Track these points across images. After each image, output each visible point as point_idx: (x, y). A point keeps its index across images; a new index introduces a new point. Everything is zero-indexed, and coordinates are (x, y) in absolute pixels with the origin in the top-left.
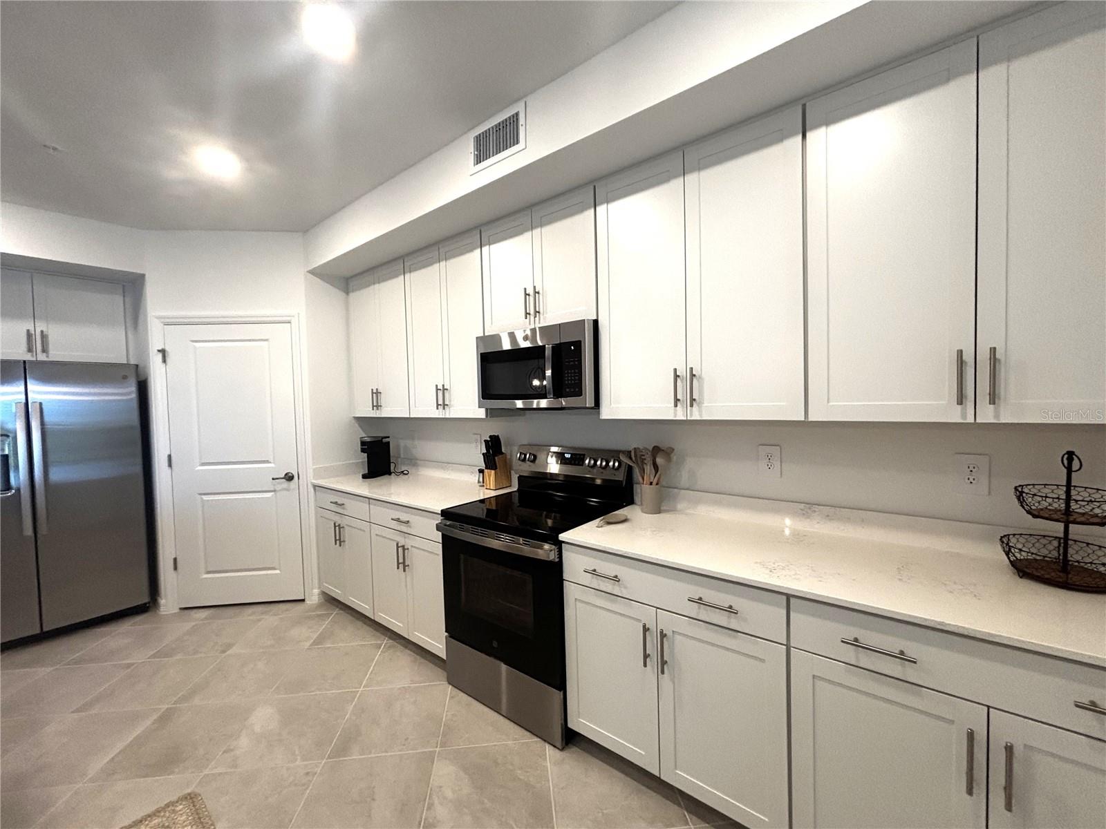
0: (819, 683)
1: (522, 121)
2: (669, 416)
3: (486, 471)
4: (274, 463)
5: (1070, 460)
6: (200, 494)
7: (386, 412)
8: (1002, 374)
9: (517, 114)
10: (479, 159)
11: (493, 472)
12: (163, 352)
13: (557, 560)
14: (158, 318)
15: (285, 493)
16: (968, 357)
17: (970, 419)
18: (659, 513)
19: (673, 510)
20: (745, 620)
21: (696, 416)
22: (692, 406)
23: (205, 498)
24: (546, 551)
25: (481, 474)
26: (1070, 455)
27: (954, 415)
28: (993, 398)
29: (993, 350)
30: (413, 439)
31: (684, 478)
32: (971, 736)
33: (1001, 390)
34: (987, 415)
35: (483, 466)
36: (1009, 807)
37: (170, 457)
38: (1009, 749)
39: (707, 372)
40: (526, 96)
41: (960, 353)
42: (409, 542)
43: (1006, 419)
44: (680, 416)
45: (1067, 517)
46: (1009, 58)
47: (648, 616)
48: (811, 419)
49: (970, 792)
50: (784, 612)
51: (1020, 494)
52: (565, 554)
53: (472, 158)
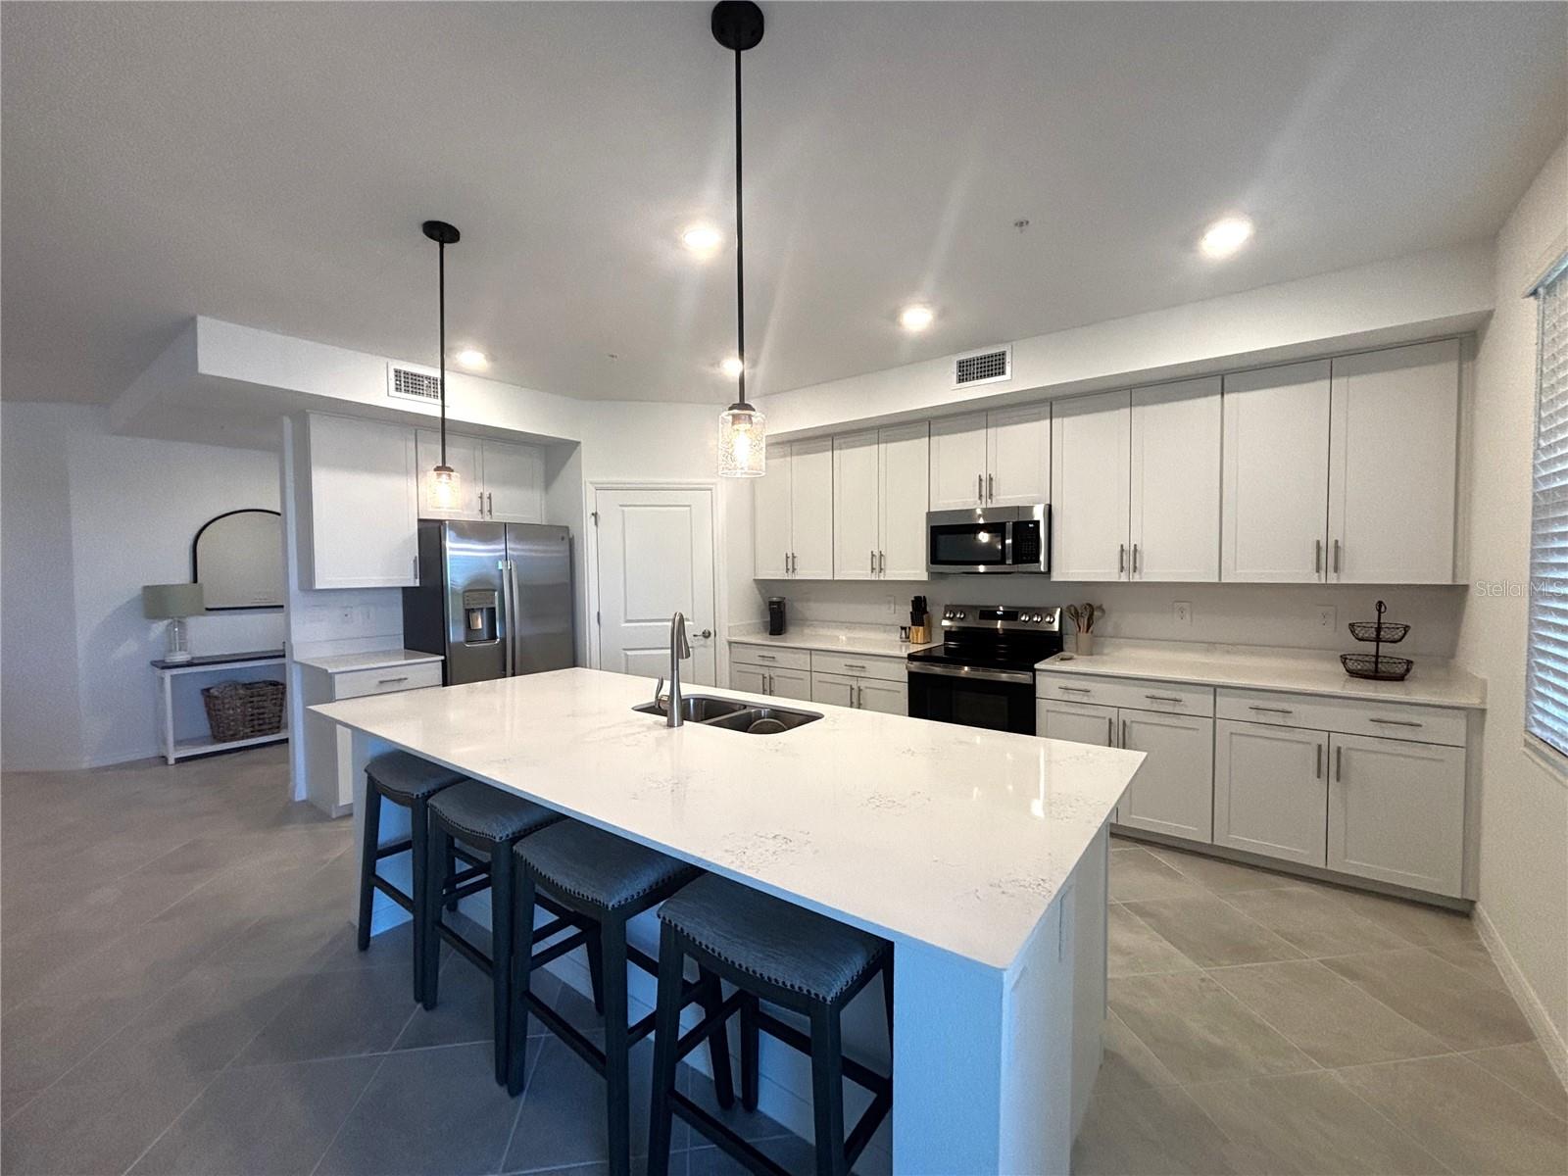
0: (1234, 736)
1: (1008, 359)
2: (1114, 578)
3: (913, 627)
4: (693, 621)
5: (1380, 607)
6: (625, 649)
7: (802, 574)
8: (1341, 554)
9: (1004, 354)
10: (961, 380)
11: (921, 628)
12: (595, 515)
13: (1032, 682)
14: (591, 483)
15: (703, 649)
16: (1323, 544)
17: (1323, 582)
18: (1092, 655)
19: (1100, 653)
20: (1186, 706)
21: (1136, 578)
22: (1135, 571)
23: (629, 653)
24: (1023, 677)
25: (903, 632)
26: (1380, 603)
27: (1314, 579)
28: (1336, 569)
29: (1337, 542)
30: (808, 600)
31: (1110, 629)
32: (1320, 746)
33: (1341, 564)
34: (1333, 579)
35: (908, 622)
36: (1338, 780)
37: (599, 614)
38: (1339, 749)
39: (1146, 548)
40: (1012, 341)
41: (1318, 542)
42: (863, 684)
43: (1344, 581)
44: (1124, 578)
45: (1378, 640)
46: (1349, 375)
47: (1112, 713)
48: (1223, 581)
49: (1319, 777)
50: (1212, 698)
51: (1352, 626)
52: (1037, 678)
53: (955, 378)
